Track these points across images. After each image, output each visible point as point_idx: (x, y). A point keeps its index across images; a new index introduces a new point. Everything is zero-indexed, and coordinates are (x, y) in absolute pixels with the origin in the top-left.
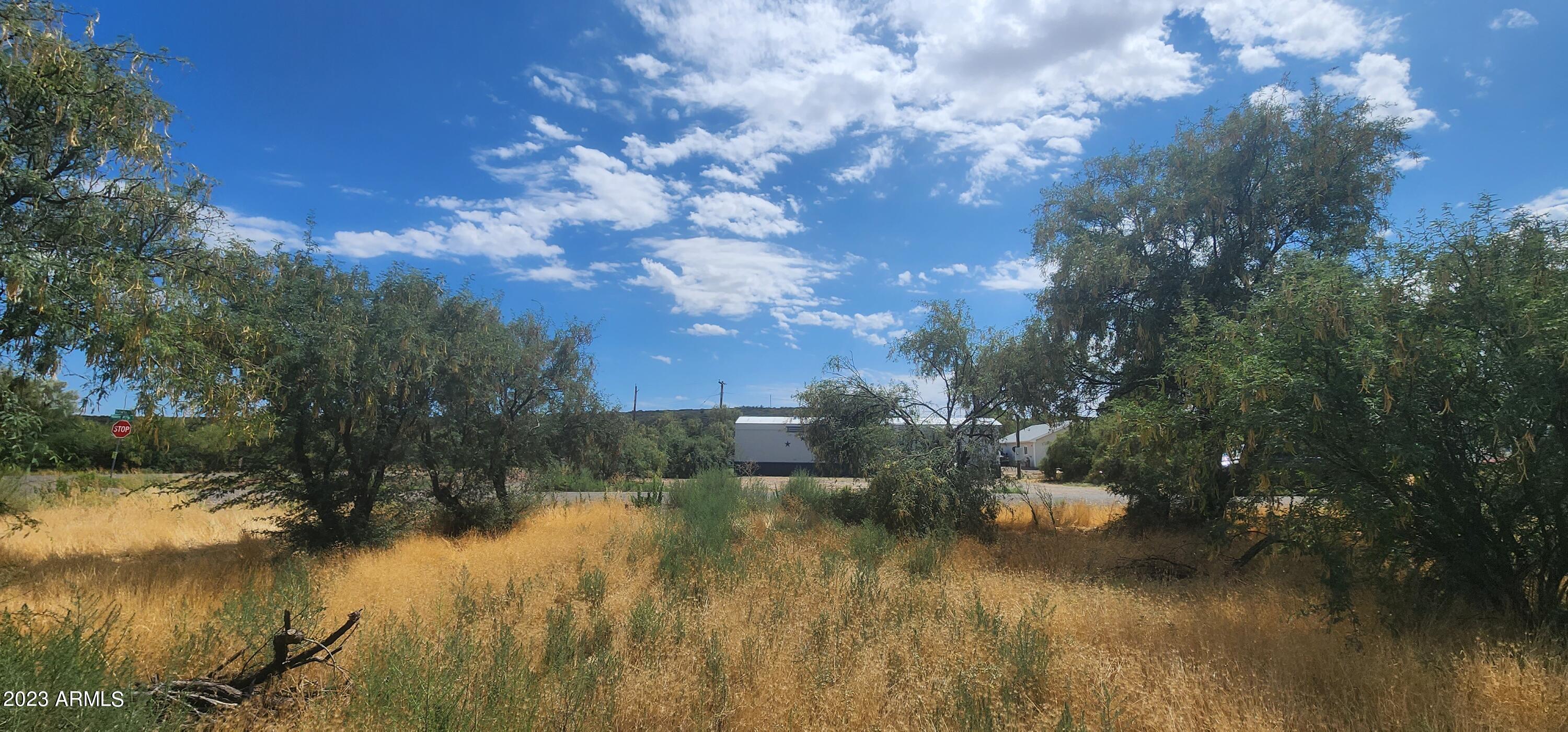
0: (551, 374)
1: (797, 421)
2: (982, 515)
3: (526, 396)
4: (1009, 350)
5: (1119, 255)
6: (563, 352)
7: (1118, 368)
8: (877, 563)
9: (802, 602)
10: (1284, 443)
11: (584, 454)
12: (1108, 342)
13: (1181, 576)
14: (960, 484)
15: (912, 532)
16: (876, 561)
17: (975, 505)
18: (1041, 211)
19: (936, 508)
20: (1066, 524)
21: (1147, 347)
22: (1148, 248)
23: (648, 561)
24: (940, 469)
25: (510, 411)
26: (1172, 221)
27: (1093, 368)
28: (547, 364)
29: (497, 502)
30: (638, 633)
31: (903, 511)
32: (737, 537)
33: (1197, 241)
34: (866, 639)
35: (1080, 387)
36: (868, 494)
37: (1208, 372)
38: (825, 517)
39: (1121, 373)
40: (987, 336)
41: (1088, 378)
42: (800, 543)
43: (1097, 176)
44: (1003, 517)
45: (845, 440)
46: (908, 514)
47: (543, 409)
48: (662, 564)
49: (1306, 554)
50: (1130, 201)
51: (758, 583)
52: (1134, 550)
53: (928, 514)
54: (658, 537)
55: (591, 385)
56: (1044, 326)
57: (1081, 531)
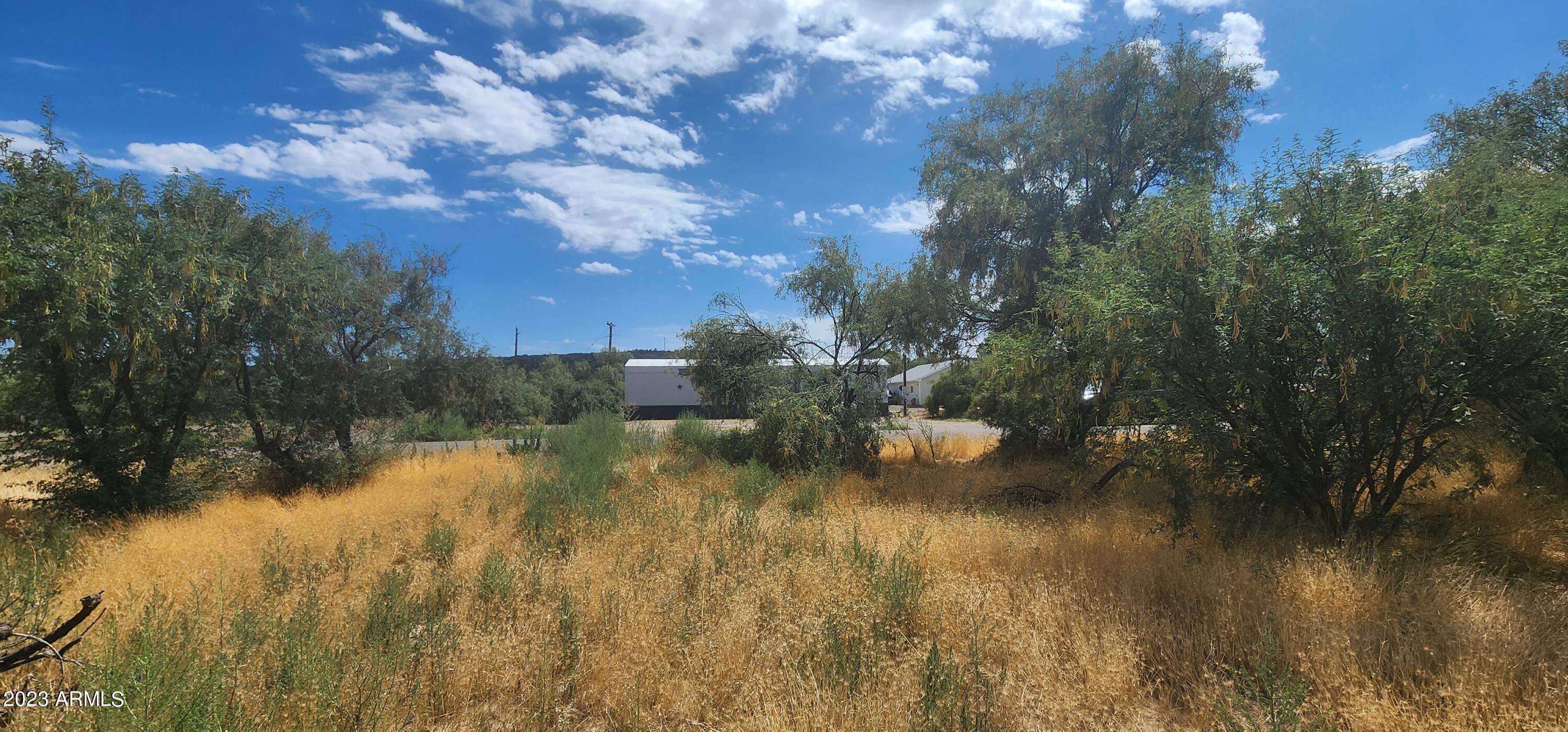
0: (398, 310)
1: (682, 363)
2: (867, 451)
3: (369, 335)
4: (896, 287)
5: (999, 189)
6: (412, 286)
7: (997, 306)
8: (759, 502)
9: (677, 546)
10: (1144, 370)
11: (446, 400)
12: (990, 281)
13: (1046, 502)
14: (847, 422)
15: (797, 470)
16: (758, 501)
17: (860, 441)
18: (927, 146)
19: (821, 445)
20: (945, 456)
21: (1022, 283)
22: (1027, 187)
23: (513, 513)
24: (826, 406)
25: (351, 353)
26: (1050, 158)
27: (972, 307)
28: (393, 298)
29: (340, 455)
30: (485, 593)
31: (788, 450)
32: (618, 482)
33: (1073, 181)
34: (739, 583)
35: (961, 324)
36: (754, 434)
37: (1078, 303)
38: (710, 458)
39: (999, 312)
40: (874, 273)
41: (969, 316)
42: (683, 485)
43: (982, 113)
44: (886, 452)
45: (732, 378)
46: (793, 452)
47: (395, 351)
48: (528, 514)
49: (1155, 476)
50: (1012, 138)
51: (631, 531)
52: (1005, 479)
53: (814, 452)
54: (527, 486)
55: (451, 323)
56: (929, 262)
57: (958, 463)
